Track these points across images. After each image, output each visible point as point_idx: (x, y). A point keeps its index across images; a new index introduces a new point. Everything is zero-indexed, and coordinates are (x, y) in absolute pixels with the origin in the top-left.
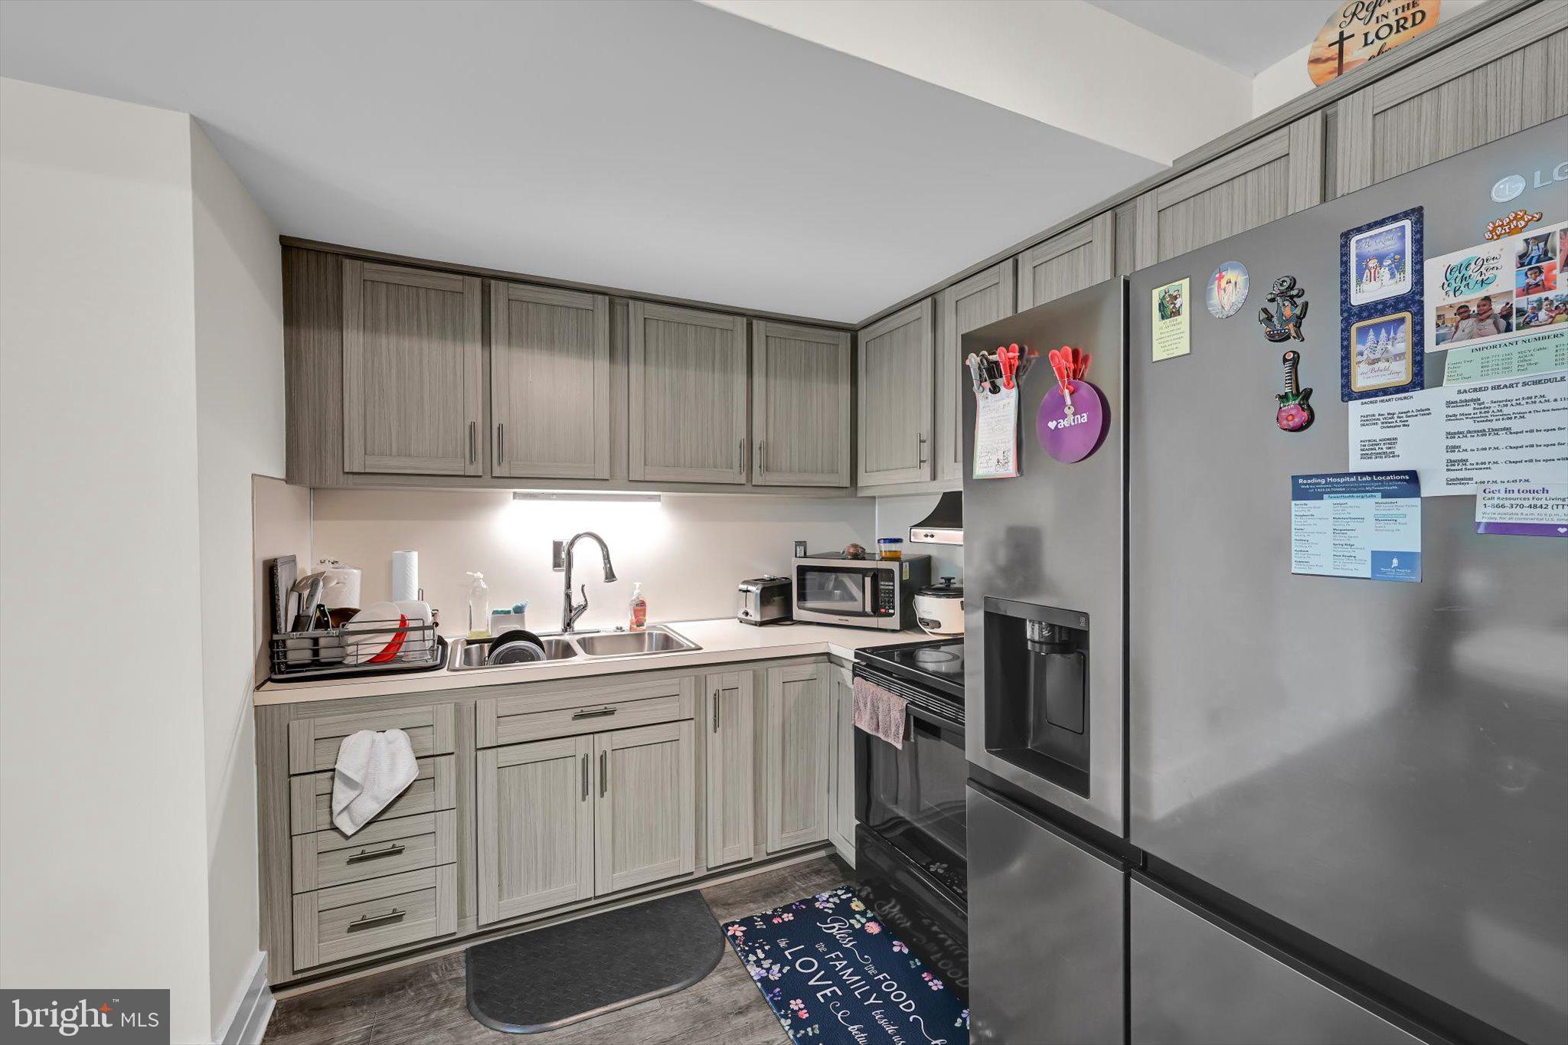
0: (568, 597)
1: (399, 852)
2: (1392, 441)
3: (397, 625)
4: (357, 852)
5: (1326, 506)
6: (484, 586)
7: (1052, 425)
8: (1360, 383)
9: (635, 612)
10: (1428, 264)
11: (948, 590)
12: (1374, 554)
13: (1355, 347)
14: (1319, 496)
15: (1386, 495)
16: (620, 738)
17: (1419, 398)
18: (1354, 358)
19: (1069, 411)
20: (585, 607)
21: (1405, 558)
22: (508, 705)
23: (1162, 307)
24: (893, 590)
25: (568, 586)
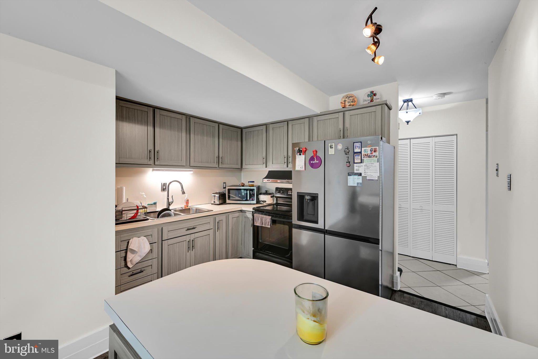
0: (168, 199)
1: (142, 272)
2: (359, 169)
3: (136, 208)
4: (131, 273)
5: (352, 177)
6: (145, 196)
7: (312, 162)
8: (356, 162)
9: (186, 203)
10: (362, 148)
11: (266, 193)
12: (357, 183)
13: (355, 157)
14: (351, 176)
15: (358, 176)
16: (197, 235)
17: (361, 164)
18: (355, 158)
19: (316, 160)
20: (173, 202)
21: (360, 183)
22: (171, 228)
23: (330, 146)
24: (254, 194)
25: (168, 196)
